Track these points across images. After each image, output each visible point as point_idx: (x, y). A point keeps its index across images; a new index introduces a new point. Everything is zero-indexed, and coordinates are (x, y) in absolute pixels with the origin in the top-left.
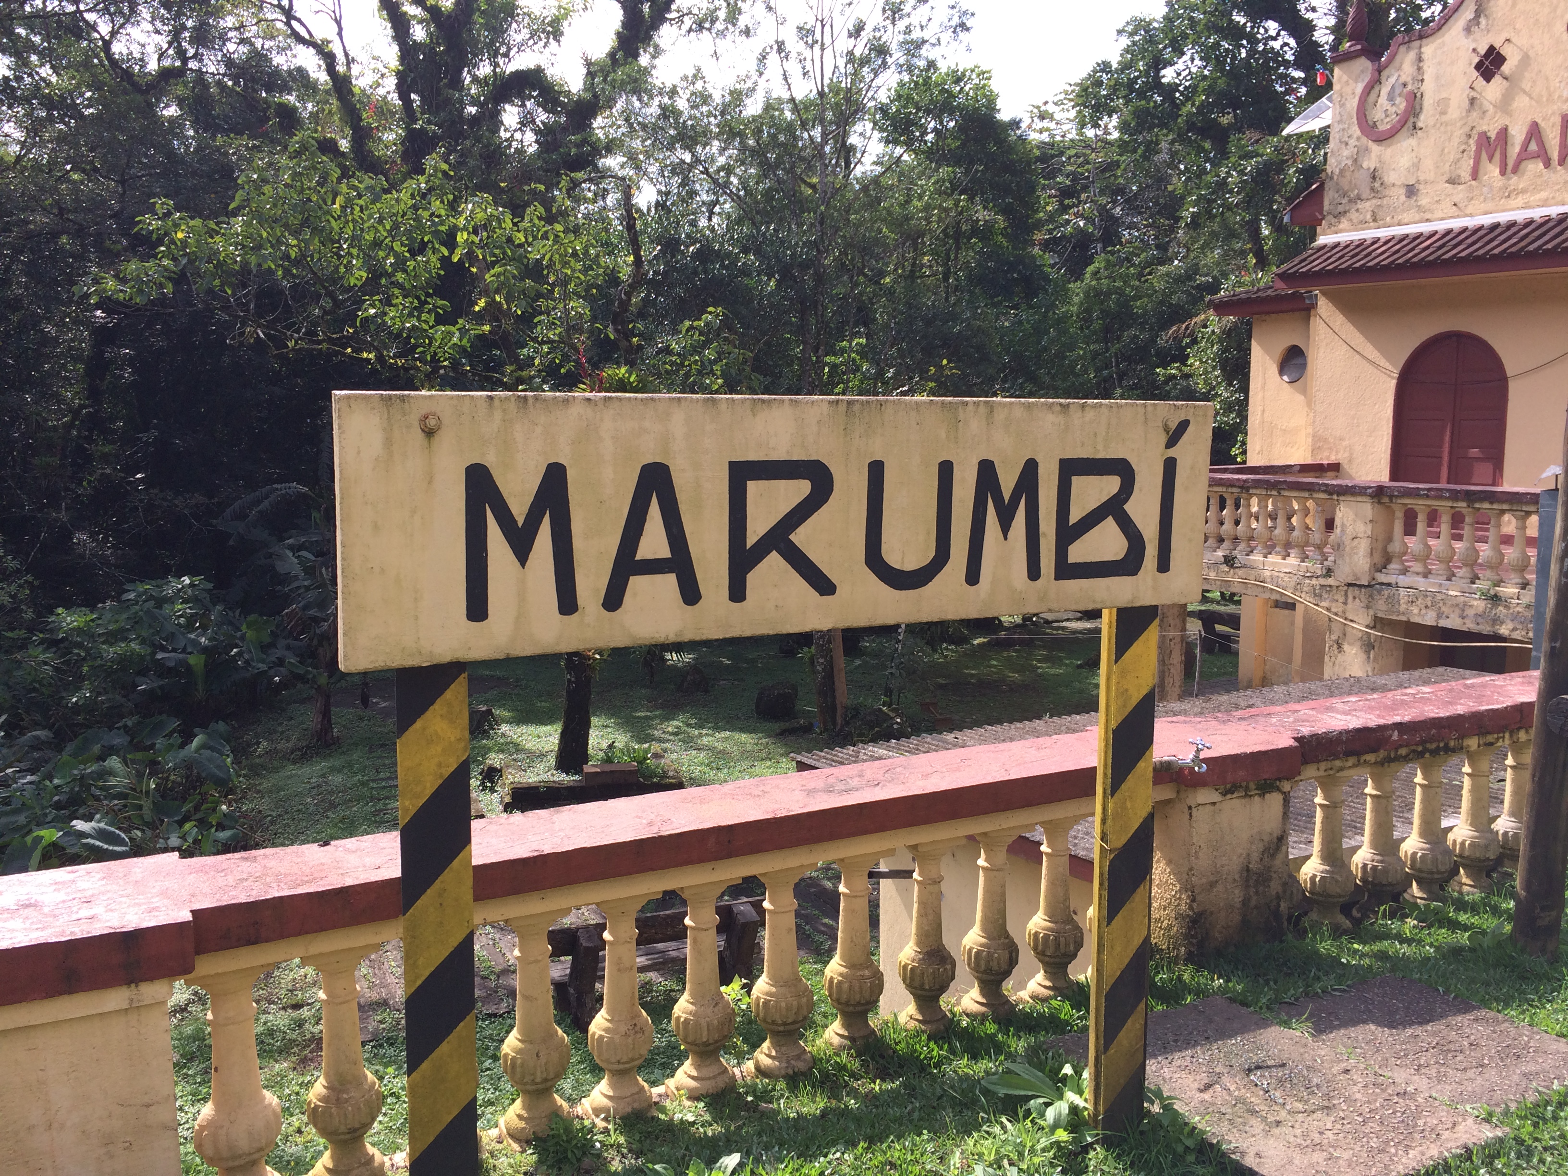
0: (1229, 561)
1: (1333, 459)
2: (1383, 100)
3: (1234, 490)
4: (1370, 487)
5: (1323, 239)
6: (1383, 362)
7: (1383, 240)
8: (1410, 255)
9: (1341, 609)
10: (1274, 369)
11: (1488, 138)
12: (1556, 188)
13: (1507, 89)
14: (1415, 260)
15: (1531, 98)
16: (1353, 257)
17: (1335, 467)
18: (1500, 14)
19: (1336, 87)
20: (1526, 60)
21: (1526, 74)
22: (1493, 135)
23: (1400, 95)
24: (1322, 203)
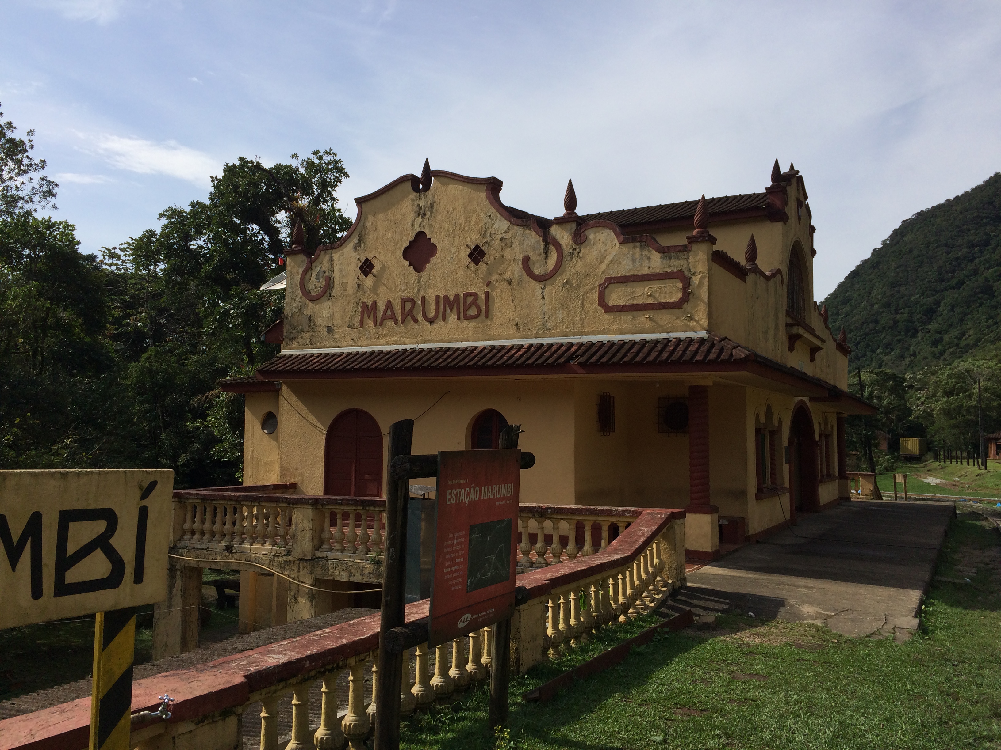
0: (229, 549)
1: (292, 481)
2: (313, 278)
3: (232, 502)
4: (311, 499)
5: (284, 352)
6: (318, 424)
7: (316, 356)
8: (330, 365)
9: (296, 576)
10: (258, 426)
11: (367, 306)
12: (401, 335)
13: (375, 282)
14: (333, 368)
15: (387, 288)
16: (300, 364)
17: (294, 486)
18: (371, 243)
19: (288, 268)
20: (384, 268)
21: (384, 276)
22: (369, 304)
23: (322, 277)
24: (282, 332)
